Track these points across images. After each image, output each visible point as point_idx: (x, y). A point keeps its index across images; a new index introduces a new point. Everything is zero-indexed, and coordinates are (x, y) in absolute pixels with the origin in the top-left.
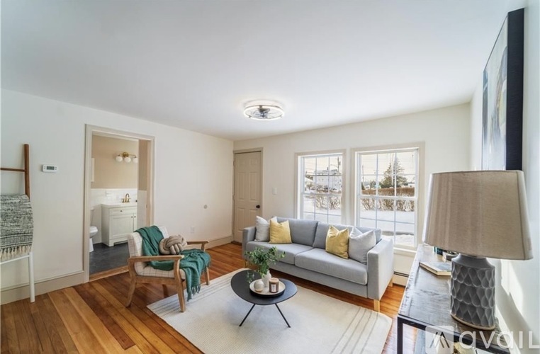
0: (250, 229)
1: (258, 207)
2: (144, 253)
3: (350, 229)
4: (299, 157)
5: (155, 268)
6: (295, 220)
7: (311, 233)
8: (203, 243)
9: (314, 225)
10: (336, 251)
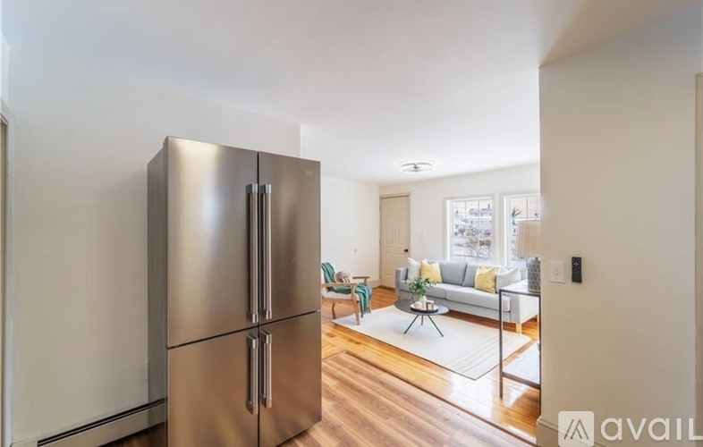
0: (402, 270)
1: (406, 251)
2: (327, 282)
3: (498, 269)
4: (448, 202)
5: (336, 292)
6: (445, 262)
7: (461, 273)
8: (366, 278)
9: (464, 266)
10: (484, 287)
